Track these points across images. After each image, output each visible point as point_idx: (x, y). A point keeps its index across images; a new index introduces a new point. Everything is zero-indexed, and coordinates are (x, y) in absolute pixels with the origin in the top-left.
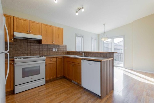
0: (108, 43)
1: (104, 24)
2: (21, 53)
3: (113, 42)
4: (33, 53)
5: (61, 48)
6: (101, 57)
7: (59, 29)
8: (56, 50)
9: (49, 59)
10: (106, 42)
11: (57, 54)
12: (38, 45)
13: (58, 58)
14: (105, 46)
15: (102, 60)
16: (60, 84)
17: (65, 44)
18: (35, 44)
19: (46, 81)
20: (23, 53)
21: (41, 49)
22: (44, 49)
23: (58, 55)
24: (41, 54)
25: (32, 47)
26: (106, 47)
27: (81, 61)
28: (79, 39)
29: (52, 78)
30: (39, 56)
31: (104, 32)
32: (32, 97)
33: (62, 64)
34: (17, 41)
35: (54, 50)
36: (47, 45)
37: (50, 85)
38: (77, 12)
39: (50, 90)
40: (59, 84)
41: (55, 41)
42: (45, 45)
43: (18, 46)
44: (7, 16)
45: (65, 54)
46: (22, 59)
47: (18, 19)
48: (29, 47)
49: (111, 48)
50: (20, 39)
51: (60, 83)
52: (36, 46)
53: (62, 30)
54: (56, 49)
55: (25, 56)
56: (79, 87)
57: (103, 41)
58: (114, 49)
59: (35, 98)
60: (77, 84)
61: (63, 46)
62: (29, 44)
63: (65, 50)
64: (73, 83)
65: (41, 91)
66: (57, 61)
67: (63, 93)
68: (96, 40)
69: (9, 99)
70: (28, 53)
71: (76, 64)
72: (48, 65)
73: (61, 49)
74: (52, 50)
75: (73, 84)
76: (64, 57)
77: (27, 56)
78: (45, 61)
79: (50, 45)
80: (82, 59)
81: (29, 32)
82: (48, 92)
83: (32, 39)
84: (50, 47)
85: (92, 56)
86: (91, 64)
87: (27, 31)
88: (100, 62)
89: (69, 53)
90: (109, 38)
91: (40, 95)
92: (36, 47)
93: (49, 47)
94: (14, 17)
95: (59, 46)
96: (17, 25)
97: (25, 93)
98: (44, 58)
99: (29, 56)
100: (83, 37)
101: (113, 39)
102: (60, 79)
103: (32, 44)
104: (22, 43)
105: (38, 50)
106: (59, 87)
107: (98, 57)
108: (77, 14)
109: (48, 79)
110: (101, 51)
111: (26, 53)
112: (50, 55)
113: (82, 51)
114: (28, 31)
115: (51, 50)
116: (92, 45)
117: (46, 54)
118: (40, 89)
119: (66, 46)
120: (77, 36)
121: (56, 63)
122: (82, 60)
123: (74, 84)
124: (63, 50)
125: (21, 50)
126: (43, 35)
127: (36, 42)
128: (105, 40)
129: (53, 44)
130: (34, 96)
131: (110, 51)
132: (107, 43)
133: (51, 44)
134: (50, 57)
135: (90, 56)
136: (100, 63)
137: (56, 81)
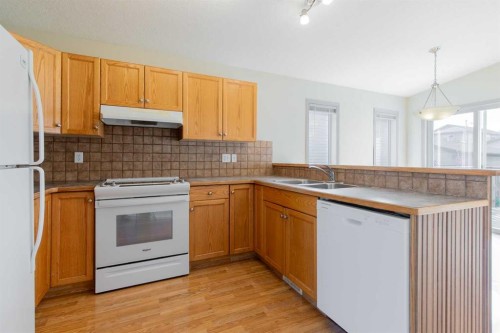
0: (453, 133)
1: (434, 51)
2: (126, 168)
3: (481, 126)
4: (159, 169)
5: (249, 151)
6: (413, 190)
7: (240, 85)
8: (234, 160)
9: (205, 191)
10: (444, 128)
11: (237, 172)
12: (175, 142)
13: (233, 188)
14: (439, 144)
15: (417, 210)
16: (235, 283)
17: (265, 139)
18: (166, 141)
19: (191, 262)
20: (131, 167)
21: (184, 157)
22: (194, 156)
23: (240, 175)
24: (183, 174)
25: (157, 149)
26: (444, 149)
27: (315, 207)
28: (319, 121)
29: (211, 254)
30: (177, 178)
31: (435, 84)
32: (135, 317)
33: (251, 209)
34: (115, 132)
35: (226, 158)
36: (204, 143)
37: (204, 278)
38: (304, 12)
39: (199, 299)
40: (233, 280)
41: (226, 128)
42: (197, 141)
43: (116, 148)
44: (84, 61)
45: (266, 174)
46: (117, 188)
47: (113, 65)
48: (148, 149)
49: (470, 150)
50: (123, 126)
51: (239, 278)
52: (168, 146)
53: (252, 88)
54: (235, 157)
55: (136, 177)
56: (306, 307)
57: (430, 123)
58: (490, 155)
59: (144, 324)
60: (301, 292)
61: (257, 145)
62: (147, 140)
63: (264, 158)
64: (287, 284)
65: (167, 299)
66: (232, 197)
67: (240, 322)
68: (394, 122)
69: (76, 307)
70: (145, 168)
71: (295, 213)
72: (198, 209)
73: (252, 157)
74: (220, 161)
75: (284, 288)
76: (255, 184)
77: (143, 177)
78: (187, 198)
79: (213, 142)
80: (319, 197)
81: (145, 101)
82: (190, 308)
83: (155, 123)
84: (212, 148)
85: (370, 186)
86: (359, 223)
87: (139, 101)
88: (407, 216)
89: (277, 170)
90: (461, 109)
91: (162, 313)
92: (168, 149)
93: (209, 150)
94: (103, 62)
95: (242, 144)
96: (110, 85)
97: (122, 295)
98: (186, 185)
99: (149, 176)
100: (335, 111)
101: (482, 112)
102: (240, 261)
103: (157, 141)
104: (129, 139)
105: (173, 159)
106: (232, 296)
107: (398, 189)
108: (305, 20)
109: (199, 257)
110: (416, 162)
111: (140, 167)
112: (212, 176)
113: (334, 163)
114: (142, 100)
115: (215, 158)
116: (378, 140)
117: (199, 173)
118: (169, 288)
119: (268, 146)
120: (312, 109)
121: (227, 205)
122: (319, 203)
123: (291, 289)
124: (257, 158)
125: (125, 159)
126: (187, 109)
127: (167, 134)
128: (437, 118)
129: (220, 138)
130: (143, 315)
131: (465, 165)
132: (451, 134)
133: (215, 138)
134: (206, 181)
135: (363, 186)
136: (405, 222)
137: (226, 269)
